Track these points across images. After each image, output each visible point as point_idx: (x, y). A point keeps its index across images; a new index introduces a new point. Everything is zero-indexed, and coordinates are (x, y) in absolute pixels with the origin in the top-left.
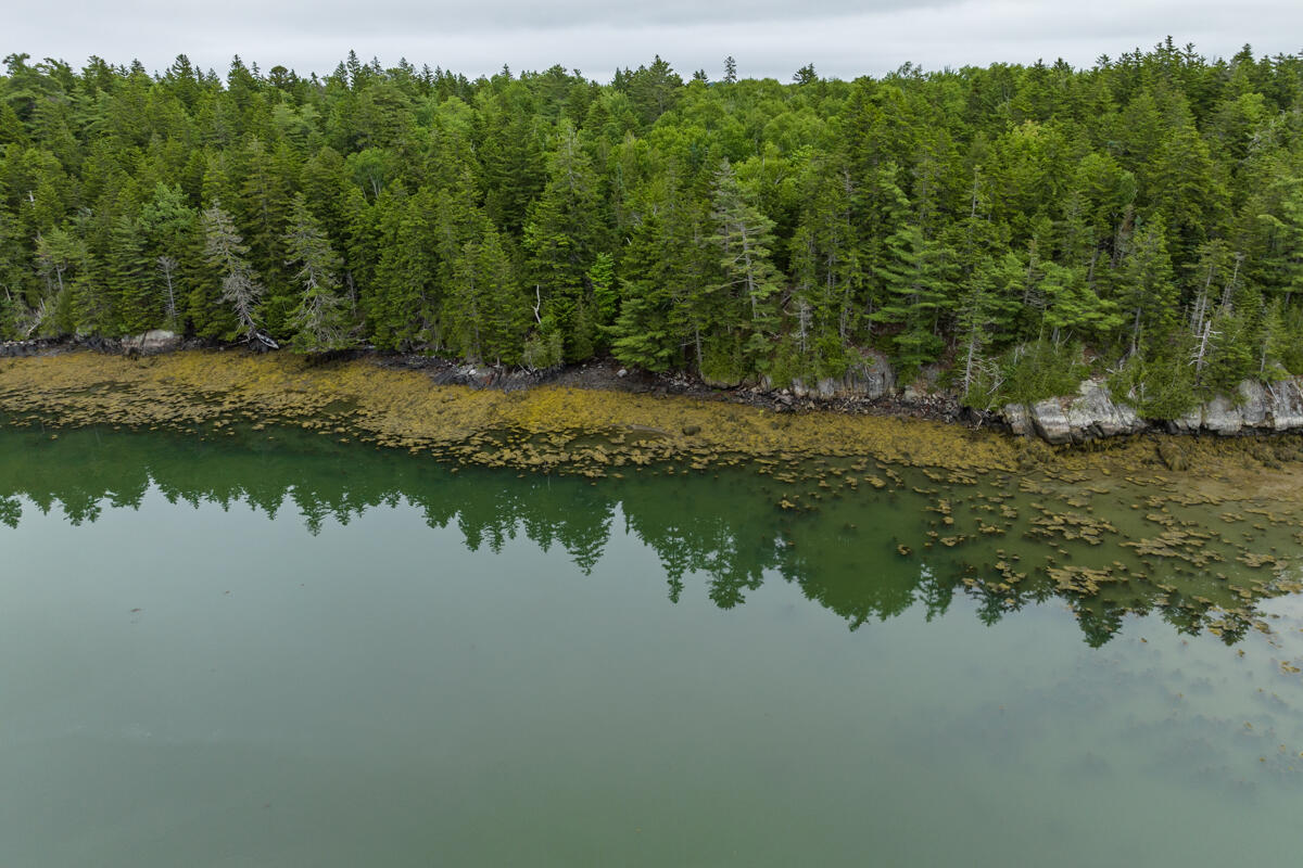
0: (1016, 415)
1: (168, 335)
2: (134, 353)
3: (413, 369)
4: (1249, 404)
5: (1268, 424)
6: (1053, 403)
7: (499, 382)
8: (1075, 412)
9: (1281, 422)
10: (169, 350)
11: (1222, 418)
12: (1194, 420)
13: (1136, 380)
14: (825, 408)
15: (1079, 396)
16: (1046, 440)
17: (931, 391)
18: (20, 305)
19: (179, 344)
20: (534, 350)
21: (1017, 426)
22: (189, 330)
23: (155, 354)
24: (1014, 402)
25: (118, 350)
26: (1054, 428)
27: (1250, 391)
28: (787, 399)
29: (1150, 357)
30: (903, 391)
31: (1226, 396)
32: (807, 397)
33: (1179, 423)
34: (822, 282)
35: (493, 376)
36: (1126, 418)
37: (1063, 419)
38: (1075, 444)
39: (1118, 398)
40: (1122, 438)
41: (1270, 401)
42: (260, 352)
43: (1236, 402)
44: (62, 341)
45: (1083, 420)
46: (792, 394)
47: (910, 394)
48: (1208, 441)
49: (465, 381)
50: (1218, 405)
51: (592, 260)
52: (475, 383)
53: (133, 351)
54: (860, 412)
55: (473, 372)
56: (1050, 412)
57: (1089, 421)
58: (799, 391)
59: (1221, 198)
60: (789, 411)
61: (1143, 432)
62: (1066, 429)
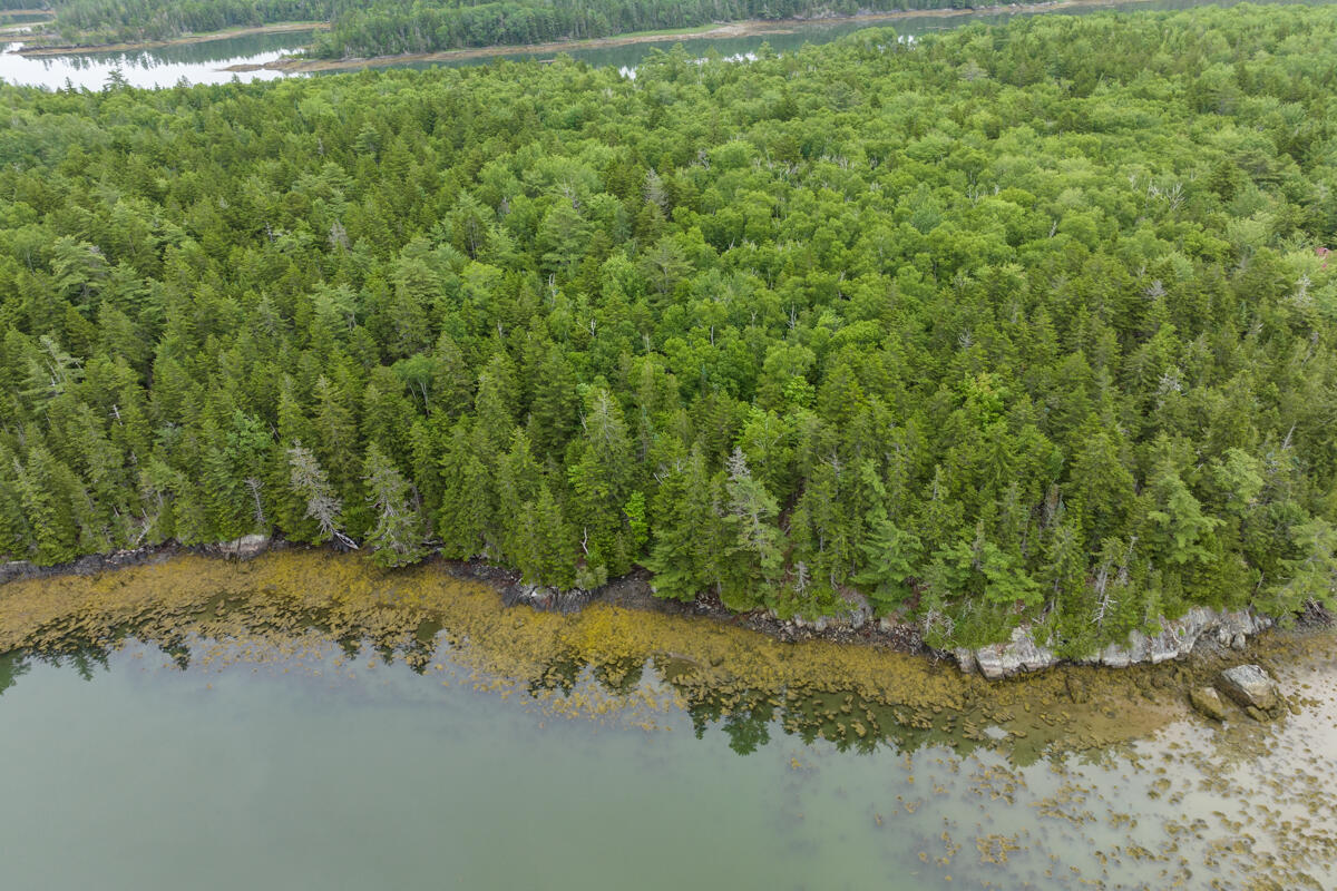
0: (964, 657)
1: (260, 538)
2: (234, 558)
3: (480, 580)
4: (1134, 649)
5: (1148, 659)
6: (991, 649)
7: (557, 604)
8: (1007, 656)
9: (1157, 658)
10: (262, 552)
11: (1114, 657)
12: (1096, 657)
13: (1053, 629)
14: (819, 637)
15: (1010, 642)
16: (985, 677)
17: (901, 621)
18: (129, 521)
19: (270, 544)
20: (585, 578)
21: (964, 667)
22: (277, 533)
23: (251, 558)
24: (963, 646)
25: (217, 554)
26: (991, 669)
27: (1136, 639)
28: (790, 630)
29: (1065, 613)
30: (878, 620)
31: (1117, 642)
32: (805, 628)
33: (1085, 659)
34: (817, 549)
35: (551, 597)
36: (1045, 658)
37: (998, 663)
38: (1007, 679)
39: (1040, 641)
40: (1041, 673)
41: (1150, 645)
42: (342, 552)
43: (1125, 645)
44: (168, 546)
45: (1012, 663)
46: (794, 624)
47: (885, 625)
48: (1104, 671)
49: (529, 602)
50: (1113, 647)
51: (627, 498)
52: (539, 606)
53: (232, 555)
54: (847, 642)
55: (534, 594)
56: (988, 657)
57: (1017, 664)
58: (799, 623)
59: (1126, 485)
60: (792, 642)
61: (1057, 665)
62: (999, 671)
